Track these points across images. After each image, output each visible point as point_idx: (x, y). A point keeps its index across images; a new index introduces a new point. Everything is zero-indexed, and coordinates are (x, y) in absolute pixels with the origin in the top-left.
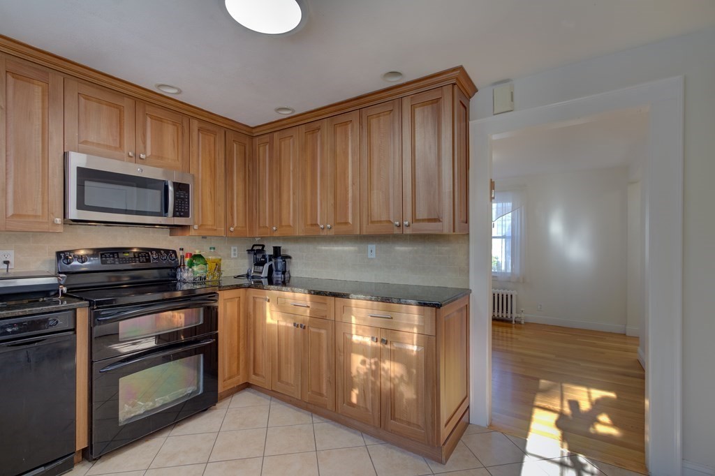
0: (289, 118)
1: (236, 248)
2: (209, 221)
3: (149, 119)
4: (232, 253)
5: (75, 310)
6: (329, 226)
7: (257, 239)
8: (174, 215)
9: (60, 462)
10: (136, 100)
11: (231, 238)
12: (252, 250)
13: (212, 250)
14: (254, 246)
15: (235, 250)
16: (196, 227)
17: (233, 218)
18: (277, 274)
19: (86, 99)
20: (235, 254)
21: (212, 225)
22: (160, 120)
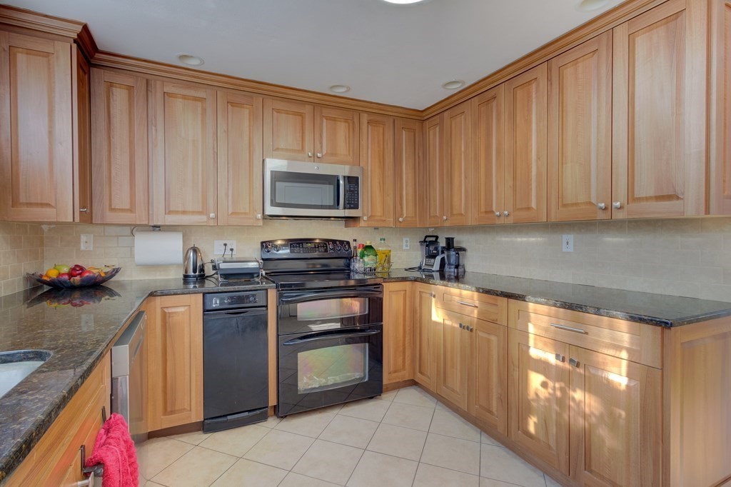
0: (460, 92)
1: (408, 239)
2: (379, 212)
3: (325, 120)
4: (404, 244)
5: (267, 290)
6: (506, 212)
7: (431, 230)
8: (345, 208)
9: (258, 412)
10: (314, 105)
11: (403, 229)
12: (425, 241)
13: (382, 241)
14: (426, 237)
15: (407, 241)
16: (365, 218)
17: (402, 208)
18: (450, 268)
19: (277, 112)
20: (407, 246)
21: (381, 216)
22: (334, 120)
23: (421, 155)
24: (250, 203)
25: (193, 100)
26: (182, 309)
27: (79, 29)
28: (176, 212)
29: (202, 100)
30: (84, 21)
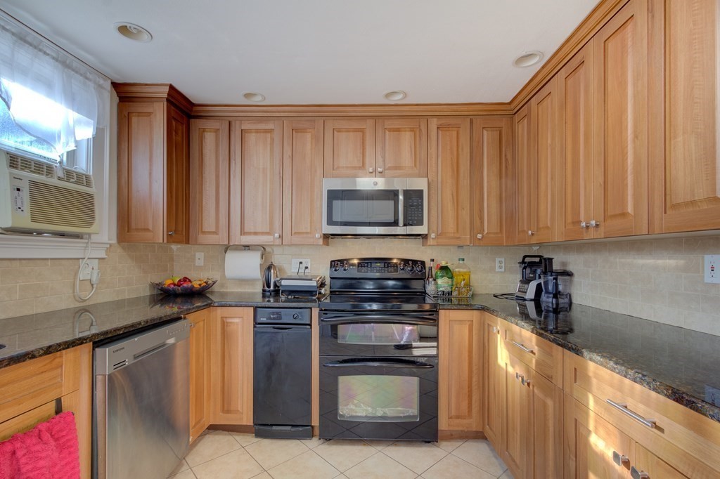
1: (503, 260)
2: (451, 227)
3: (387, 132)
4: (497, 265)
5: (311, 308)
6: (593, 223)
7: (535, 248)
8: (405, 225)
9: (300, 429)
10: (376, 118)
11: (493, 245)
12: (523, 262)
13: (461, 262)
14: (525, 257)
15: (500, 262)
16: (433, 236)
17: (482, 222)
18: (548, 297)
19: (338, 132)
20: (501, 267)
21: (454, 233)
22: (398, 130)
23: (509, 157)
24: (311, 223)
25: (263, 132)
26: (236, 320)
27: (167, 89)
28: (249, 233)
29: (270, 131)
30: (169, 83)
